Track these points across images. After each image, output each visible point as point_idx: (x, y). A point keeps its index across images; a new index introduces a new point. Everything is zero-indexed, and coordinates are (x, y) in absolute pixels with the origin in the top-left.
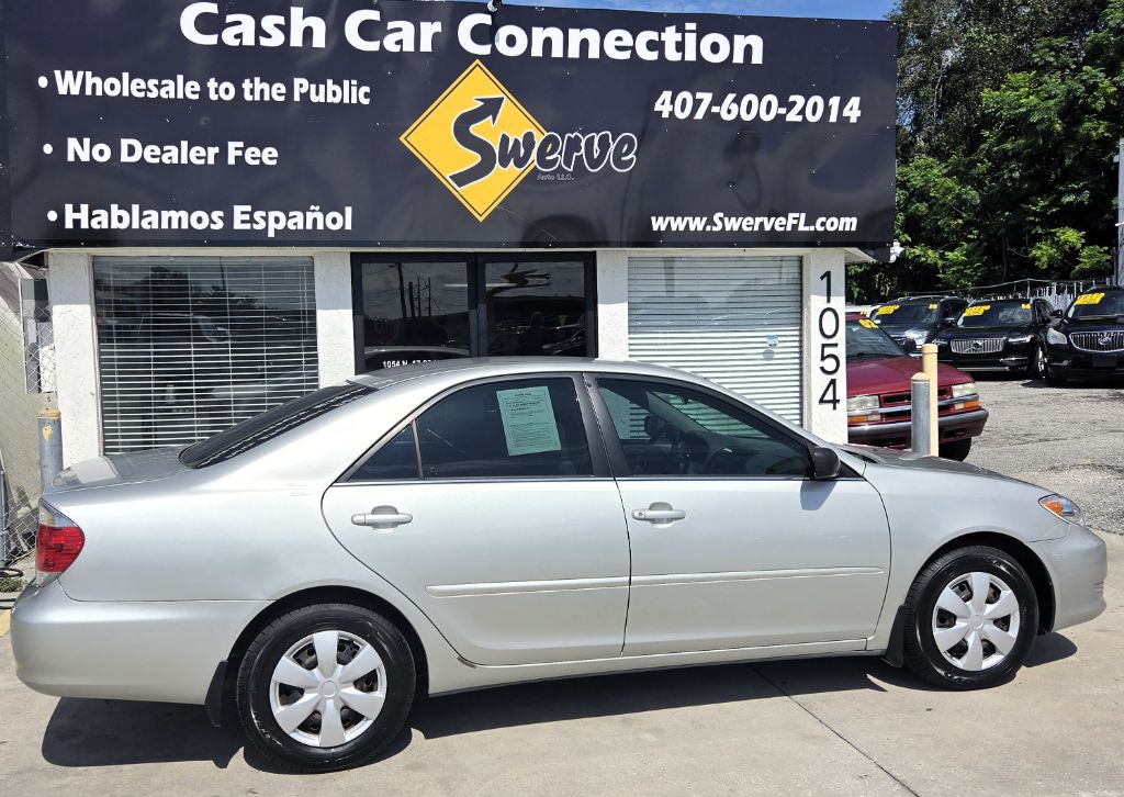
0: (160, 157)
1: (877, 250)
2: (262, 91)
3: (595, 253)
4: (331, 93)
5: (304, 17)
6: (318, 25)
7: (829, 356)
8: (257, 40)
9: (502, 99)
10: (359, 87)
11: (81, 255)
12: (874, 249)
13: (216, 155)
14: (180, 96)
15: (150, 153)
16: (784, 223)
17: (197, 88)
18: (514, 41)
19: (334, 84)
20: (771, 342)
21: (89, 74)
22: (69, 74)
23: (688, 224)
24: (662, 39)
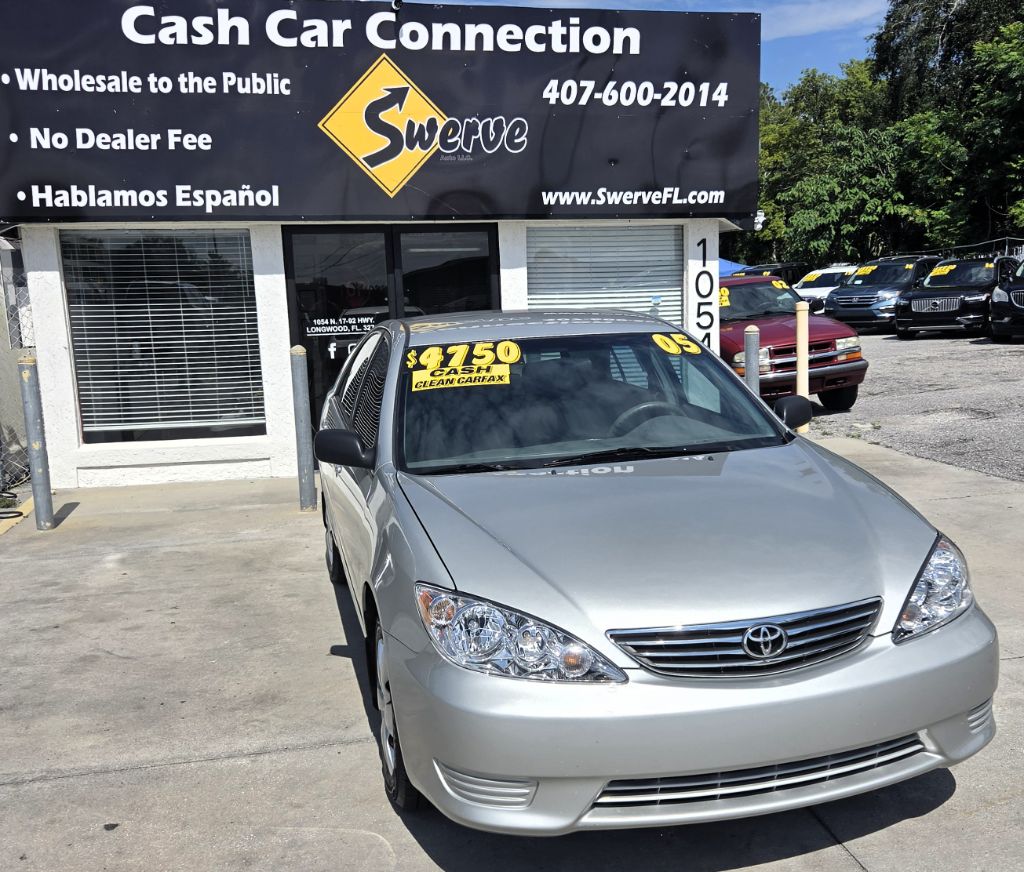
0: (110, 143)
1: (743, 220)
2: (196, 84)
3: (497, 224)
4: (257, 85)
5: (230, 17)
6: (243, 25)
7: (704, 313)
8: (189, 39)
9: (407, 89)
10: (280, 79)
11: (48, 229)
12: (740, 219)
13: (158, 141)
14: (125, 90)
15: (102, 141)
16: (660, 197)
17: (139, 83)
18: (416, 36)
19: (258, 76)
20: (654, 301)
21: (45, 71)
22: (27, 71)
23: (575, 198)
24: (550, 32)
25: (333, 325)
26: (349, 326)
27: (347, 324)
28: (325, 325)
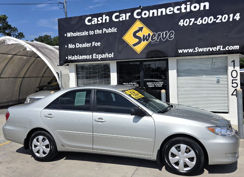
0: (82, 46)
2: (98, 32)
3: (168, 59)
4: (110, 31)
5: (105, 16)
6: (108, 17)
7: (234, 83)
8: (97, 22)
9: (143, 27)
10: (115, 29)
11: (73, 64)
13: (91, 45)
14: (85, 35)
15: (80, 46)
16: (216, 49)
17: (88, 33)
18: (146, 14)
19: (110, 29)
20: (218, 79)
21: (72, 33)
22: (69, 33)
23: (188, 50)
24: (181, 7)
25: (127, 84)
26: (131, 85)
27: (130, 84)
28: (126, 84)
